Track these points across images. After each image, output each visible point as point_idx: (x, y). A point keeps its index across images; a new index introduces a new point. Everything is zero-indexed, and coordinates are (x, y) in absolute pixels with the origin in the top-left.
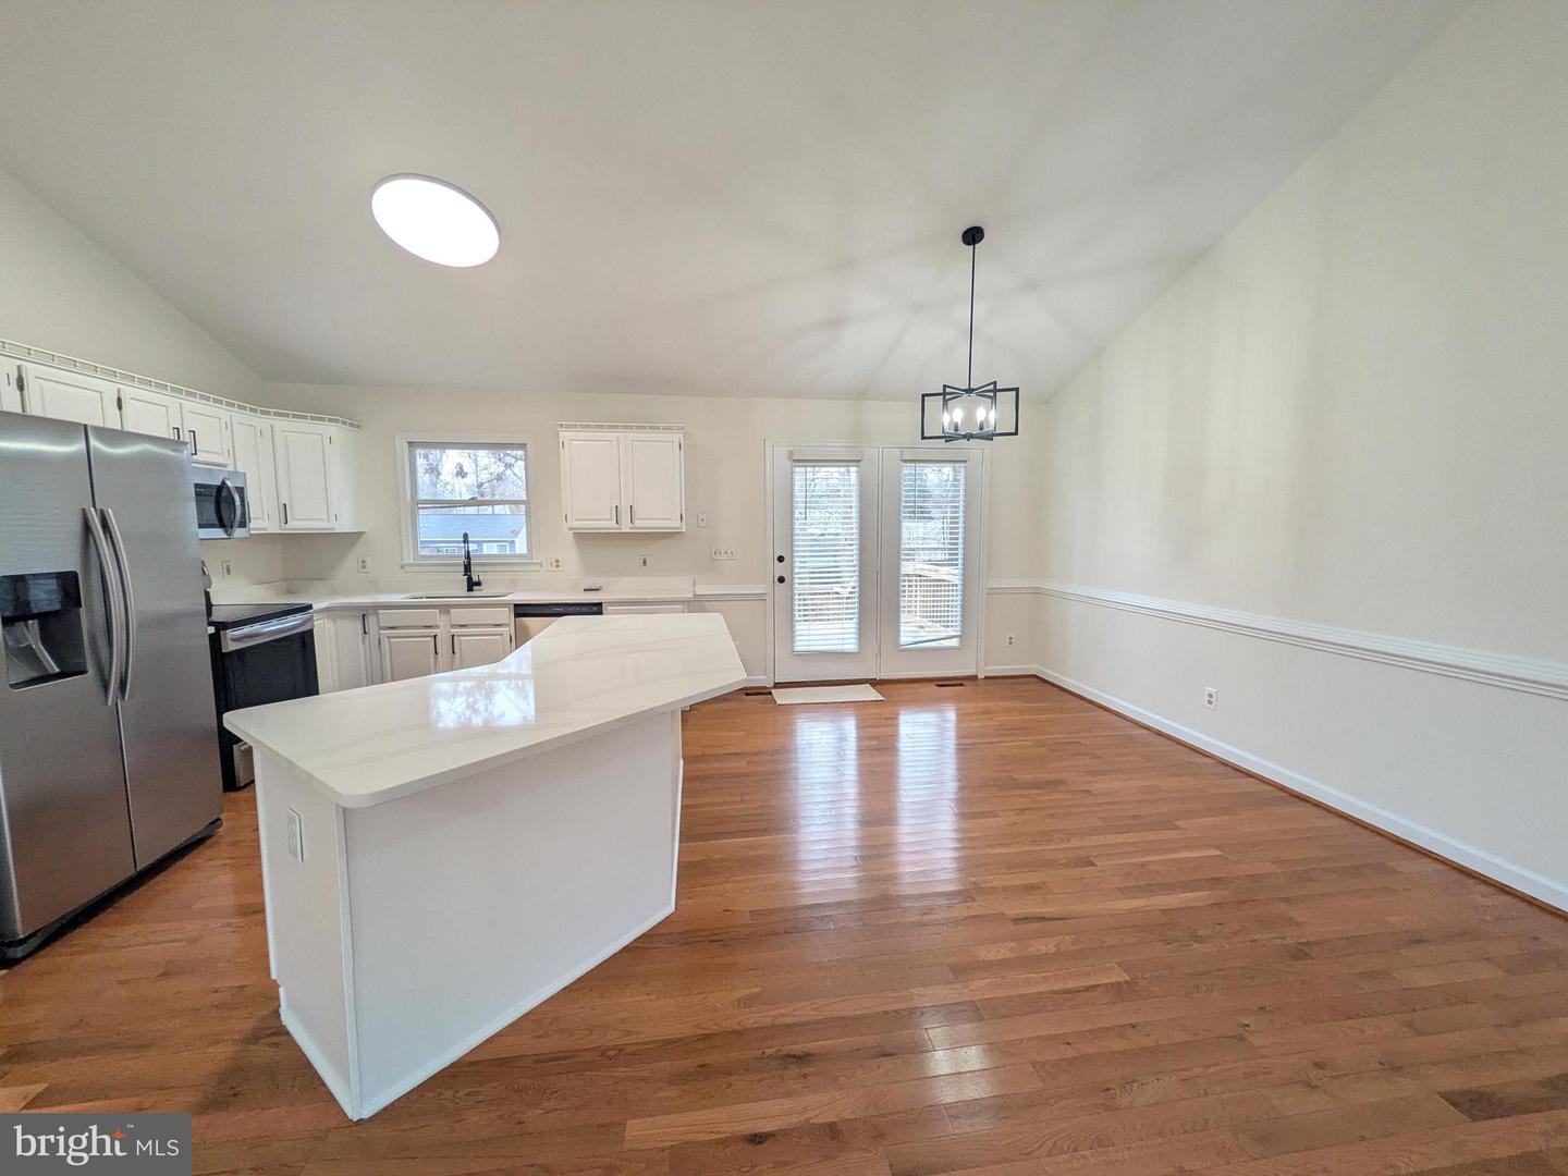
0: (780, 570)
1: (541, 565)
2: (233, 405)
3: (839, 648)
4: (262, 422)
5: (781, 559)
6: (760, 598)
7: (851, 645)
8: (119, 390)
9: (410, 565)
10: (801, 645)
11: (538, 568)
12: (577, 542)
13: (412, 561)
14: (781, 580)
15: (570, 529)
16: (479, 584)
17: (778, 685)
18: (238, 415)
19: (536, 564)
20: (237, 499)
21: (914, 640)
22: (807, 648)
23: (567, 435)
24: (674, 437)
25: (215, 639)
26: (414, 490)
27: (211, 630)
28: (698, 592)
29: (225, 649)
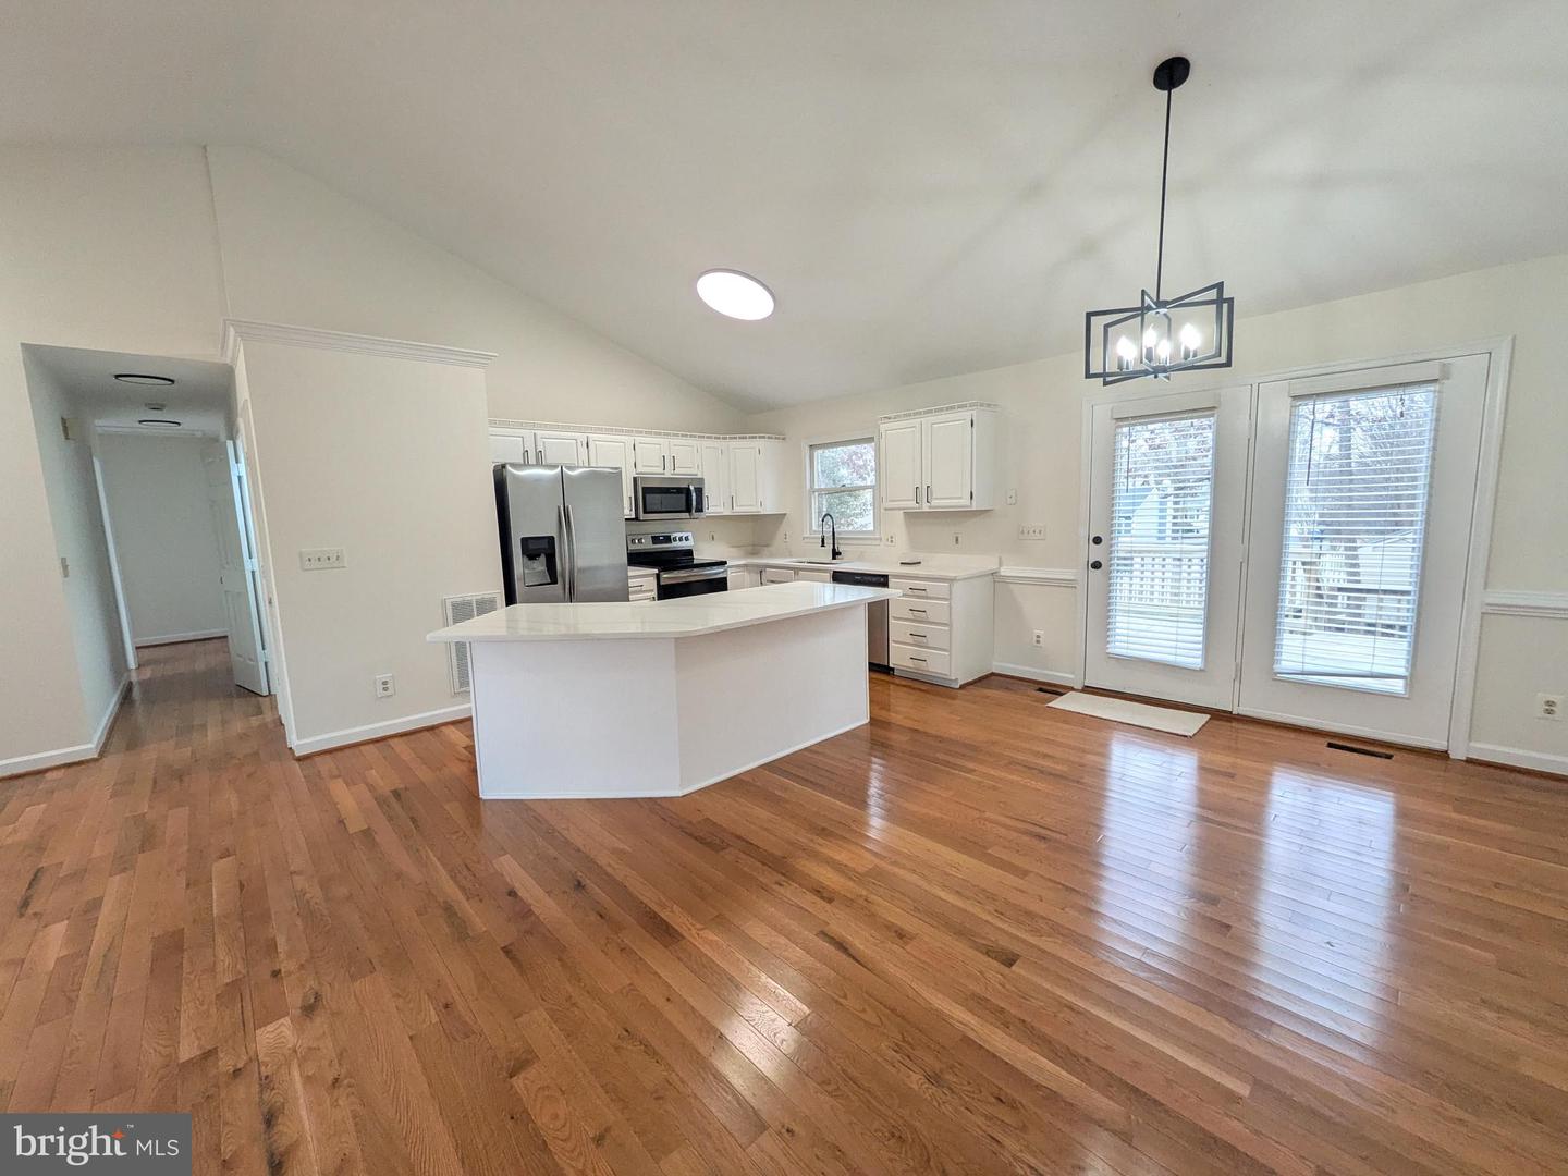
0: (1096, 553)
1: (881, 540)
2: (703, 437)
3: (1170, 658)
4: (721, 444)
5: (1097, 540)
6: (1069, 584)
7: (1192, 658)
8: (587, 437)
9: (807, 538)
10: (1119, 647)
11: (877, 542)
12: (905, 520)
13: (806, 535)
14: (1096, 565)
15: (886, 509)
16: (840, 554)
17: (1087, 690)
18: (707, 443)
19: (876, 539)
20: (694, 495)
21: (1308, 668)
22: (1124, 652)
23: (883, 427)
24: (967, 415)
25: (658, 577)
26: (812, 481)
27: (656, 571)
28: (1002, 574)
29: (662, 583)
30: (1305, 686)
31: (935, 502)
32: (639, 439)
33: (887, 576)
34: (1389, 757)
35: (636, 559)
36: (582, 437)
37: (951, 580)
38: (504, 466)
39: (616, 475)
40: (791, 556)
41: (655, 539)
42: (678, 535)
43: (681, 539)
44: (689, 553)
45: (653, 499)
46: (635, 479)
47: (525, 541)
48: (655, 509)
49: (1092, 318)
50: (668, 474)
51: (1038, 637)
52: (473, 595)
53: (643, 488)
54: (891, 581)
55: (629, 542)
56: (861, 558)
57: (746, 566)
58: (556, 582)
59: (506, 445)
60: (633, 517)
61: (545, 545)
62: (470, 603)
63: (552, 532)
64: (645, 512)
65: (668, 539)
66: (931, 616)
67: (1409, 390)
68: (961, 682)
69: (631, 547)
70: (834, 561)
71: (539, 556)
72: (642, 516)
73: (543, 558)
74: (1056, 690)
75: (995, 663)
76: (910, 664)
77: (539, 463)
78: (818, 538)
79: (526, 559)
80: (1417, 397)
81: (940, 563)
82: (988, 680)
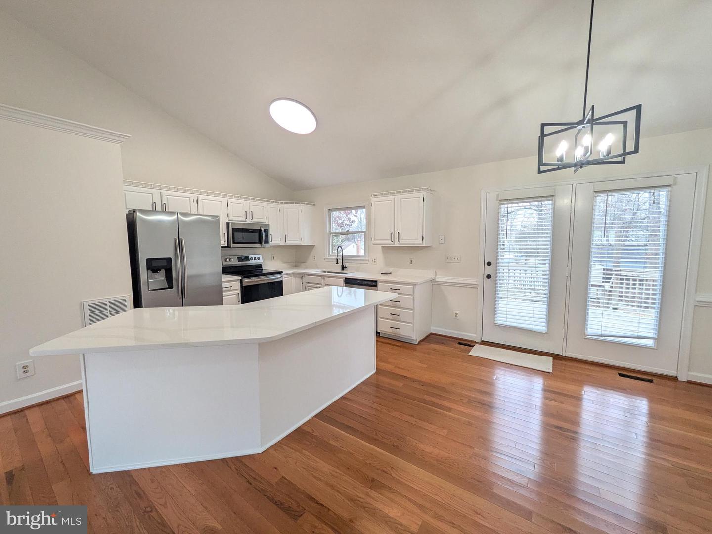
0: (489, 270)
1: (369, 261)
2: (269, 201)
4: (279, 206)
5: (489, 264)
6: (474, 286)
7: (542, 327)
8: (197, 197)
9: (327, 258)
10: (501, 320)
11: (367, 262)
12: (383, 250)
13: (328, 257)
14: (489, 277)
15: (374, 244)
16: (346, 268)
17: (483, 343)
18: (271, 205)
19: (367, 260)
20: (263, 234)
21: (604, 333)
22: (504, 323)
23: (373, 200)
24: (421, 195)
25: (241, 281)
26: (330, 228)
27: (240, 278)
28: (437, 280)
29: (244, 285)
30: (602, 342)
31: (401, 241)
32: (230, 200)
33: (376, 281)
34: (651, 381)
35: (228, 270)
36: (194, 197)
37: (414, 285)
38: (134, 211)
39: (215, 220)
40: (318, 268)
41: (240, 259)
42: (253, 256)
43: (255, 258)
44: (259, 267)
45: (239, 236)
46: (228, 223)
47: (149, 261)
48: (239, 241)
49: (545, 127)
50: (248, 221)
51: (456, 314)
52: (108, 297)
53: (233, 229)
54: (379, 285)
55: (223, 260)
56: (357, 270)
57: (293, 274)
58: (172, 288)
59: (139, 199)
60: (227, 246)
61: (165, 263)
62: (104, 304)
63: (169, 254)
64: (234, 243)
65: (247, 259)
66: (402, 304)
67: (657, 190)
68: (418, 340)
69: (225, 263)
70: (343, 272)
71: (160, 270)
72: (232, 245)
73: (163, 272)
74: (470, 344)
75: (432, 328)
76: (390, 331)
77: (164, 211)
78: (334, 259)
79: (150, 272)
80: (661, 193)
81: (403, 274)
82: (431, 338)
